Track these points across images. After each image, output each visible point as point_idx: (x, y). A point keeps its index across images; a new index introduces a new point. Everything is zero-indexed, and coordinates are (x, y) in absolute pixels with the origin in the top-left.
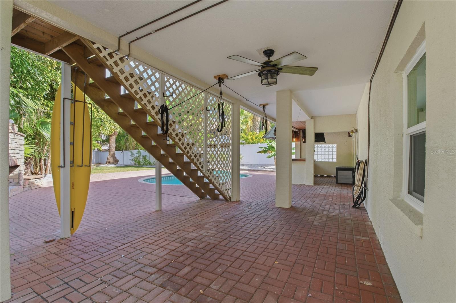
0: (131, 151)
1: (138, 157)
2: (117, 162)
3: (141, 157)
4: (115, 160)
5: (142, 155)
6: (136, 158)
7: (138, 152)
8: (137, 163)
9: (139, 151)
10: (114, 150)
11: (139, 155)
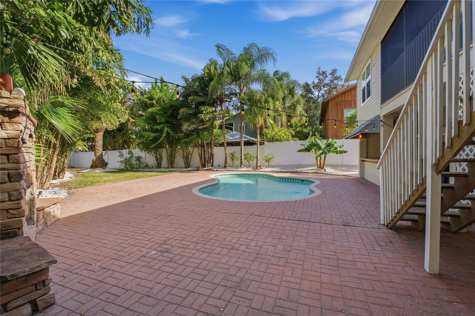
0: (120, 151)
1: (129, 158)
2: (105, 166)
3: (134, 159)
4: (103, 163)
5: (134, 156)
6: (126, 159)
7: (129, 152)
8: (128, 166)
9: (131, 151)
10: (101, 150)
11: (131, 155)
